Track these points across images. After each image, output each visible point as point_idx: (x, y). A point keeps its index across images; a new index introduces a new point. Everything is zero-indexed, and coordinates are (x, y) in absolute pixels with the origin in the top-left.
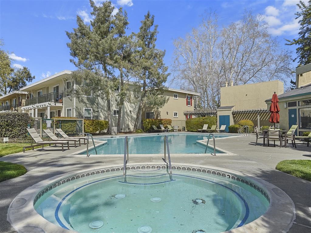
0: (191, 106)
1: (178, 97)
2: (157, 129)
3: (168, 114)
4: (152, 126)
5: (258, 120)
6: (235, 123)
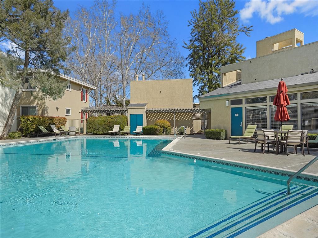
0: (87, 101)
1: (71, 89)
2: (47, 132)
3: (58, 111)
4: (38, 127)
5: (174, 120)
6: (148, 124)
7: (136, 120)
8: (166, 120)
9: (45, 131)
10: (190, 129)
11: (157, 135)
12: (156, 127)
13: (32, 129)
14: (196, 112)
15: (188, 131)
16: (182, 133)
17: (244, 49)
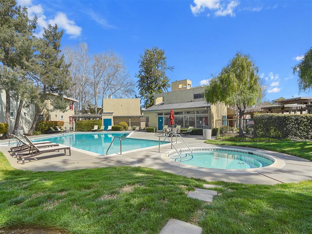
0: (73, 110)
2: (55, 131)
3: (57, 118)
4: (49, 128)
5: (130, 122)
6: (114, 124)
7: (107, 122)
8: (125, 122)
9: (53, 130)
10: (138, 127)
11: (120, 131)
12: (120, 126)
13: (46, 129)
14: (142, 117)
15: (137, 128)
16: (134, 130)
17: (170, 79)
